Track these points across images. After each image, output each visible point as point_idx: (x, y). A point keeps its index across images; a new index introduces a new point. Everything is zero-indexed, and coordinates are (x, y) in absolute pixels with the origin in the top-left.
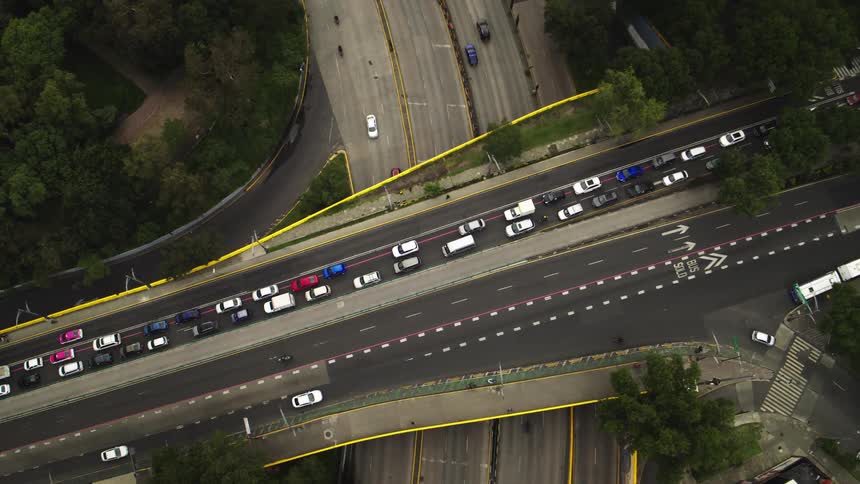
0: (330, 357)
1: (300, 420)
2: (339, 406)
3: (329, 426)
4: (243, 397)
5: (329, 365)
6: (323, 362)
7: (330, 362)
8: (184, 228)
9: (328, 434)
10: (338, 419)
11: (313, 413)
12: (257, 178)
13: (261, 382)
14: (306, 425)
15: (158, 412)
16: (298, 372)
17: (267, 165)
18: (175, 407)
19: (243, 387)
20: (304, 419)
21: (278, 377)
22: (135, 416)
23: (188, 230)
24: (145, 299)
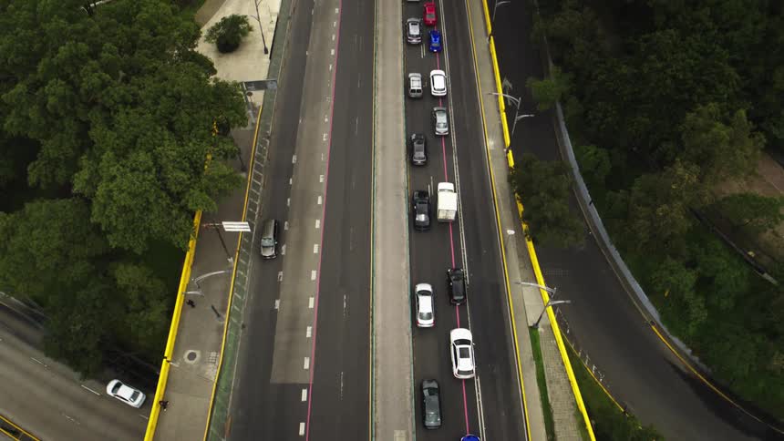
0: (312, 395)
1: (234, 320)
2: (228, 389)
3: (203, 361)
4: (302, 245)
5: (298, 388)
6: (309, 379)
7: (304, 392)
8: (598, 220)
9: (192, 356)
10: (208, 380)
11: (236, 342)
12: (674, 347)
13: (314, 275)
14: (223, 326)
15: (325, 137)
16: (309, 334)
17: (696, 366)
18: (323, 158)
19: (316, 249)
20: (232, 326)
21: (312, 303)
22: (331, 111)
23: (595, 227)
24: (490, 144)
